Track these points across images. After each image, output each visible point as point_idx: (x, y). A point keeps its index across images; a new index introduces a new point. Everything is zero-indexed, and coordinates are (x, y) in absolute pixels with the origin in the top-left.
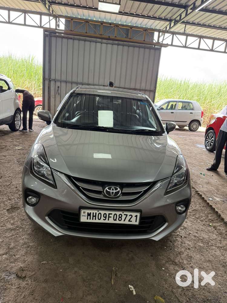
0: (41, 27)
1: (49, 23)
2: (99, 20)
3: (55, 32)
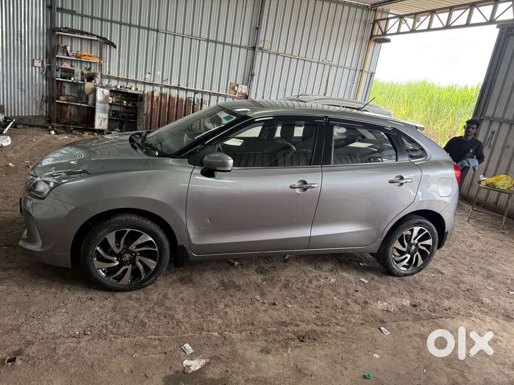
0: (491, 21)
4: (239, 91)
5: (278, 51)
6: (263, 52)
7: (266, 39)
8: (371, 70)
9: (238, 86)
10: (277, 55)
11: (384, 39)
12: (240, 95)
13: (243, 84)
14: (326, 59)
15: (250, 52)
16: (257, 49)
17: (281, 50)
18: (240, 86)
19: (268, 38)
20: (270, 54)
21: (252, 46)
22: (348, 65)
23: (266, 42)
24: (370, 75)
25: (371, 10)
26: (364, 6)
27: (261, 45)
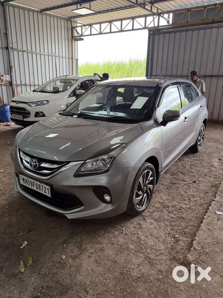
0: (145, 28)
1: (153, 21)
2: (217, 3)
3: (158, 30)
4: (4, 79)
5: (23, 49)
6: (13, 51)
7: (13, 41)
8: (76, 58)
9: (2, 76)
10: (23, 52)
11: (81, 39)
12: (6, 82)
13: (5, 74)
14: (52, 53)
15: (5, 51)
16: (9, 48)
17: (25, 49)
18: (4, 76)
19: (14, 40)
20: (18, 51)
21: (5, 47)
22: (64, 55)
23: (13, 43)
24: (76, 60)
25: (69, 21)
26: (64, 18)
27: (10, 45)
